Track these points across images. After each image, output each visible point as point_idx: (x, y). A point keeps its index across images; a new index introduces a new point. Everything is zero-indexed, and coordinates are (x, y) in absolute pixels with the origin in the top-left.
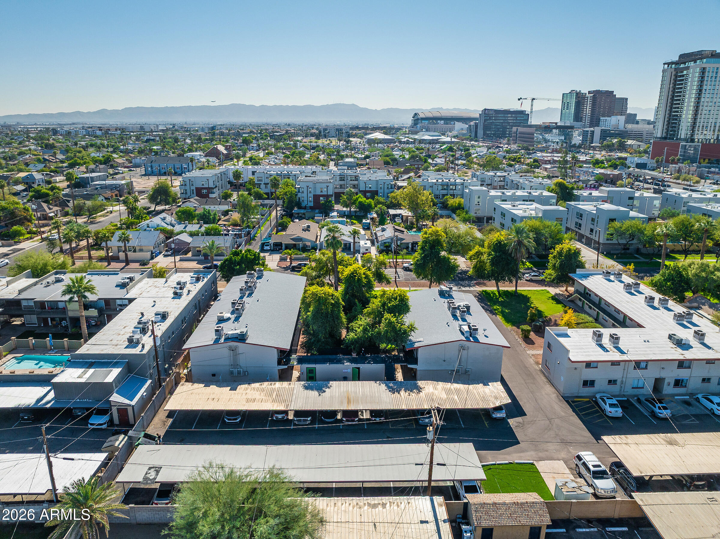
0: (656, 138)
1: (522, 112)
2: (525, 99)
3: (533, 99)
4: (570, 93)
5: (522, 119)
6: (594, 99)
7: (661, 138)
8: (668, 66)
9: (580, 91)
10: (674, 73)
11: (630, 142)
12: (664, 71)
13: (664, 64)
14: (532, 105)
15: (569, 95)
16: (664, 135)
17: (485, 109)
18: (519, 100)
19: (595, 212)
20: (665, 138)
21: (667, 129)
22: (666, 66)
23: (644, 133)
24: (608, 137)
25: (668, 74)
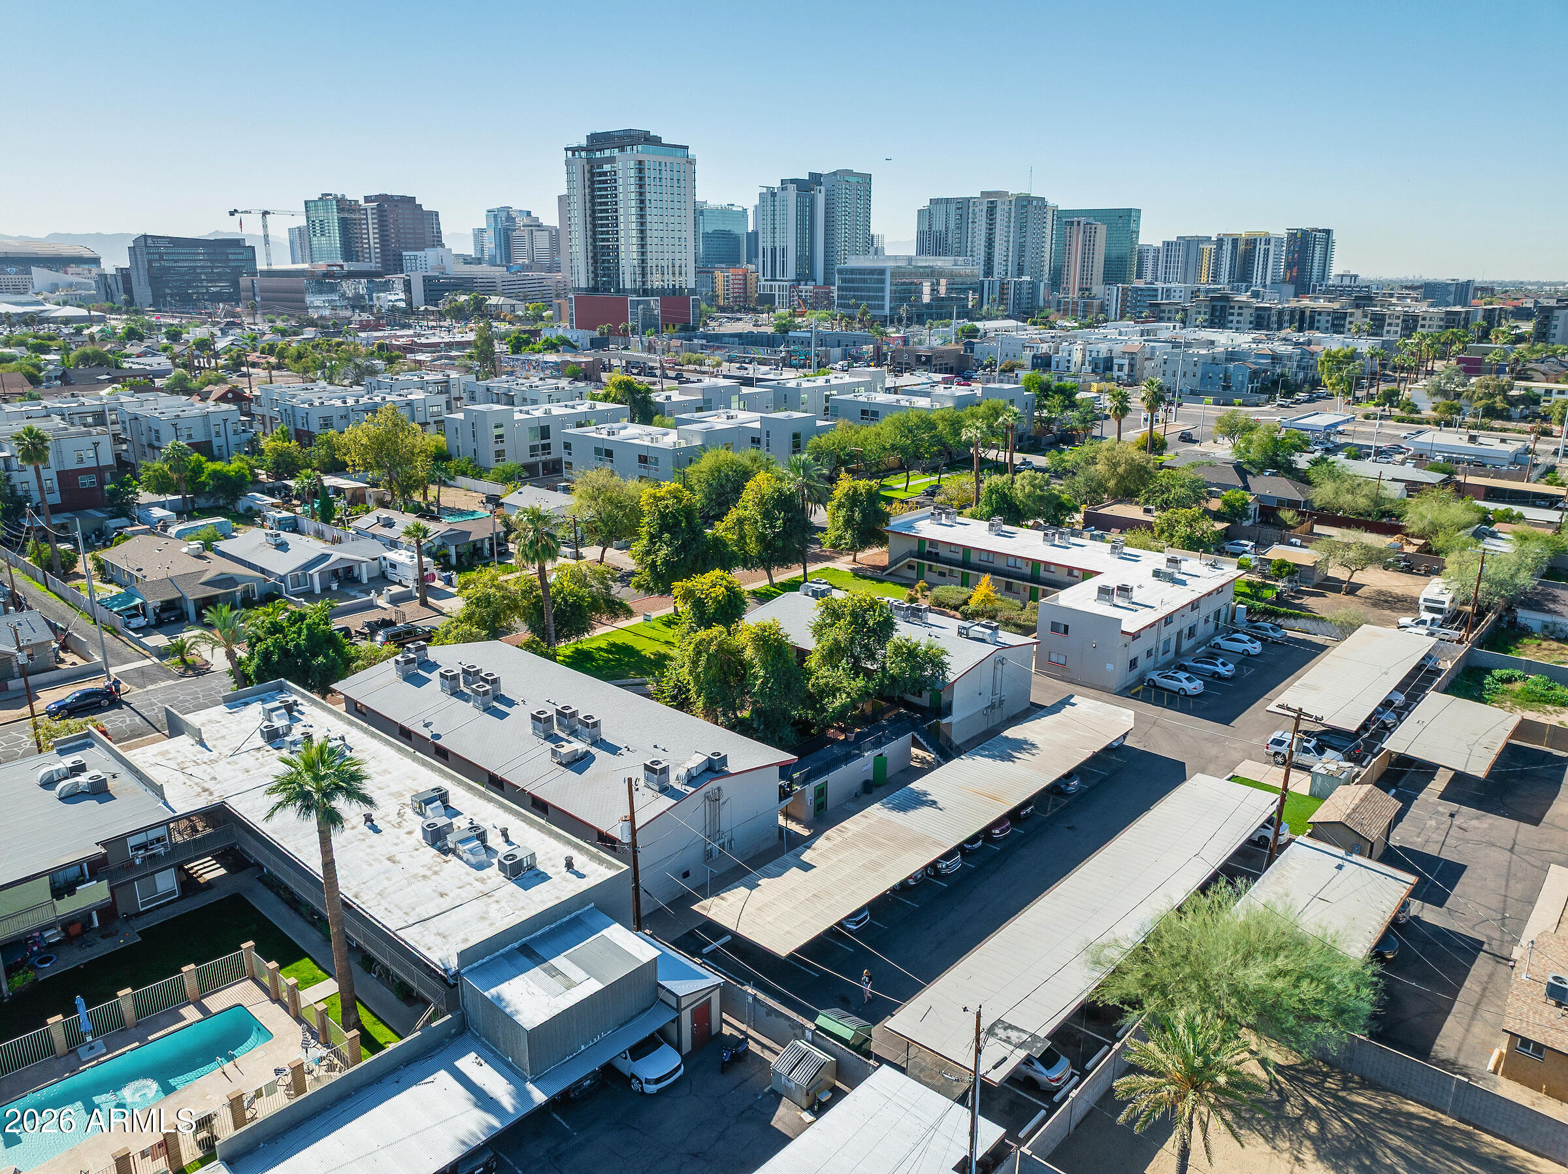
0: (579, 289)
1: (236, 243)
2: (246, 212)
3: (265, 213)
4: (321, 199)
5: (240, 257)
6: (381, 213)
7: (586, 289)
8: (574, 155)
9: (343, 196)
10: (587, 168)
11: (494, 300)
12: (568, 163)
13: (567, 149)
14: (265, 226)
15: (320, 203)
16: (591, 283)
17: (145, 237)
18: (232, 214)
19: (757, 425)
20: (595, 289)
21: (595, 272)
22: (570, 153)
23: (498, 281)
24: (447, 291)
25: (577, 169)
